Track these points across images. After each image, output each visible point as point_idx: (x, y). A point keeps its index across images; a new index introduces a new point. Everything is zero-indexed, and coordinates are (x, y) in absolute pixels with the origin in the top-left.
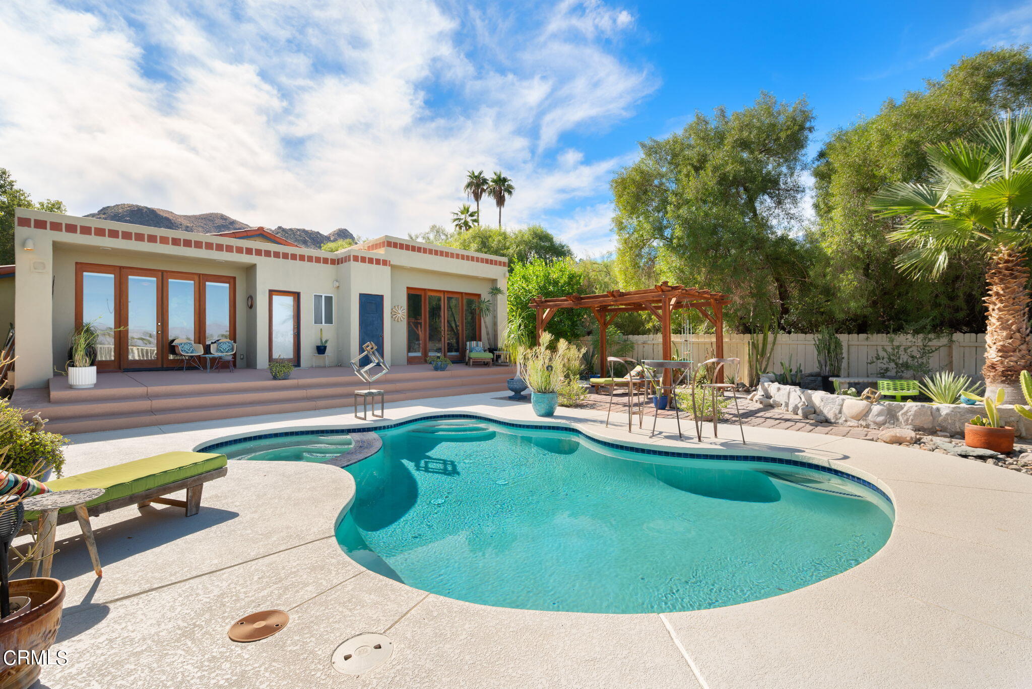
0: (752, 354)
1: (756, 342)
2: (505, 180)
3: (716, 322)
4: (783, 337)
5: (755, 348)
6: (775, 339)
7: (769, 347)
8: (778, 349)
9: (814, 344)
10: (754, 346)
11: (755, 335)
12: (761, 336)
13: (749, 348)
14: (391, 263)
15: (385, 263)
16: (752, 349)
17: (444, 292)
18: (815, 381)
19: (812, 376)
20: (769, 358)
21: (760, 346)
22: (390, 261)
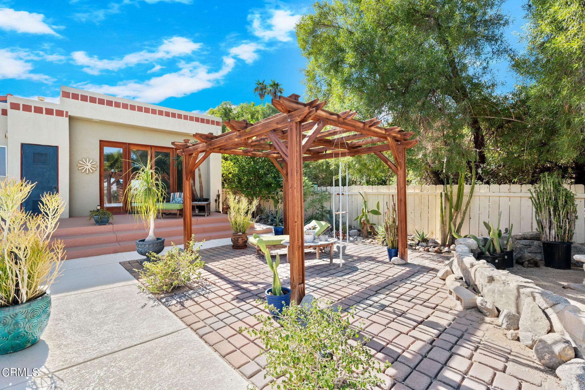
0: (445, 207)
1: (449, 193)
2: (277, 85)
3: (397, 169)
4: (481, 189)
5: (448, 200)
6: (473, 189)
7: (465, 199)
8: (475, 202)
9: (531, 198)
10: (448, 198)
11: (448, 186)
12: (455, 187)
13: (442, 200)
14: (69, 114)
15: (60, 113)
16: (445, 202)
17: (151, 147)
18: (530, 246)
19: (525, 239)
20: (465, 213)
21: (455, 199)
22: (67, 112)
